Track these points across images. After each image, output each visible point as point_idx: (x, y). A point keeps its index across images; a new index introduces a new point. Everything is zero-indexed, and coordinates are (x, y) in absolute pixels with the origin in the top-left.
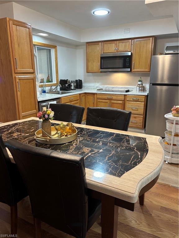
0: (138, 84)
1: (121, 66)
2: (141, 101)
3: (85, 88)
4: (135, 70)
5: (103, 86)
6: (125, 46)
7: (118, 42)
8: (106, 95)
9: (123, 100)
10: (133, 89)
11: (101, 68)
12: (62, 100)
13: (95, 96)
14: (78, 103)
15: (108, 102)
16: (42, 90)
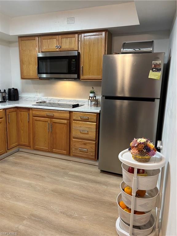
0: (90, 97)
1: (65, 71)
2: (92, 120)
3: (24, 99)
4: (86, 77)
5: (46, 98)
6: (70, 42)
7: (60, 36)
8: (45, 111)
9: (68, 118)
10: (84, 102)
11: (39, 73)
13: (31, 111)
15: (47, 122)
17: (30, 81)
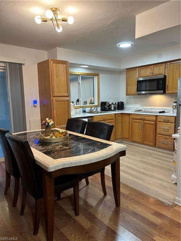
0: (173, 106)
1: (155, 89)
2: (171, 122)
3: (127, 109)
4: (170, 92)
5: (143, 107)
6: (159, 69)
7: (152, 66)
8: (140, 116)
9: (155, 120)
10: (170, 110)
11: (138, 91)
12: (95, 118)
13: (131, 116)
14: (113, 122)
15: (141, 123)
16: (83, 110)
17: (132, 96)
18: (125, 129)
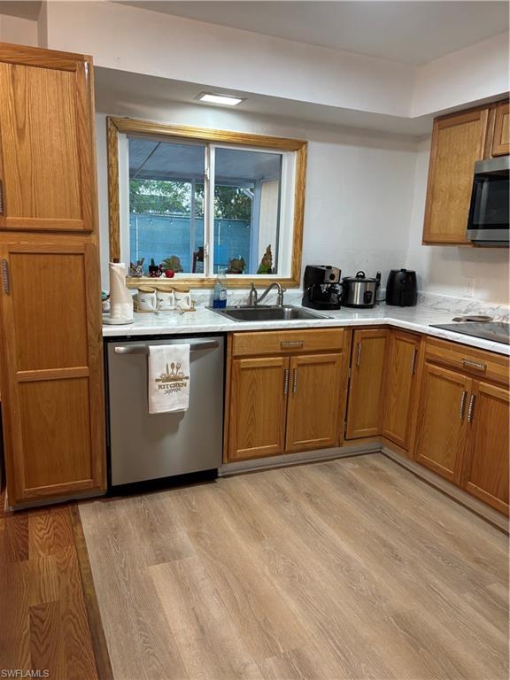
3: (429, 304)
8: (462, 351)
11: (472, 225)
12: (236, 341)
13: (423, 343)
14: (334, 363)
15: (463, 386)
16: (212, 297)
18: (393, 400)
